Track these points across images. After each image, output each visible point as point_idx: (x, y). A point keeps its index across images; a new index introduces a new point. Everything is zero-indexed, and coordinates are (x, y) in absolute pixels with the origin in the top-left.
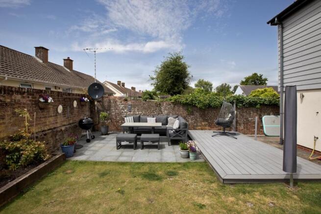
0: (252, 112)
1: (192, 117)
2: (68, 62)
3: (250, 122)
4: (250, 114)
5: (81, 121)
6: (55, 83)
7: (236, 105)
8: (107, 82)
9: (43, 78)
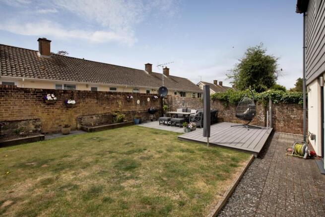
0: (294, 109)
1: (228, 111)
2: (166, 70)
3: (293, 120)
4: (293, 111)
5: (149, 109)
6: (152, 87)
7: (273, 101)
8: (202, 82)
9: (145, 85)
